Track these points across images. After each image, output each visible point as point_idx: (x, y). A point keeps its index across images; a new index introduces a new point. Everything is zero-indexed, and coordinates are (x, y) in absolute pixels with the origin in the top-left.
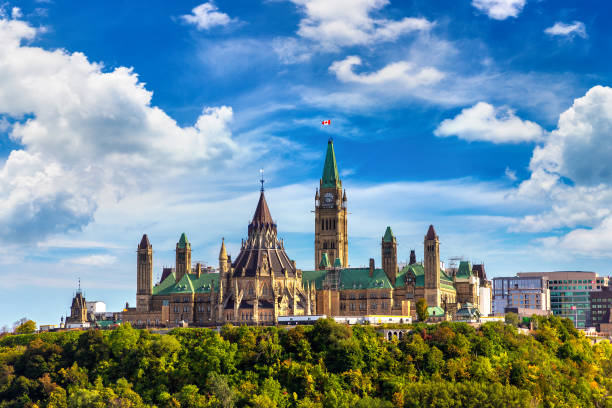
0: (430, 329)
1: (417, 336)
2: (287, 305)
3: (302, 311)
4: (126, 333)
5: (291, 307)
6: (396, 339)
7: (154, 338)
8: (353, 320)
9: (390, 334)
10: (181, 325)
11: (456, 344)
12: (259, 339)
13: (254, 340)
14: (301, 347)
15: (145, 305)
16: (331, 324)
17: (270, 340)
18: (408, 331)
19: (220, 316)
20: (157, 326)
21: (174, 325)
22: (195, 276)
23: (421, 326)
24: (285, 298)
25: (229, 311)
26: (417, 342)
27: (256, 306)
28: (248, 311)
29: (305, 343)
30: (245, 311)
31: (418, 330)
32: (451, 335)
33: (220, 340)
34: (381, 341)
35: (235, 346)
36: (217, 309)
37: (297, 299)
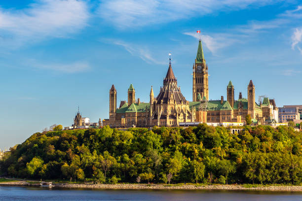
0: (253, 128)
1: (247, 132)
2: (183, 117)
3: (190, 121)
4: (107, 130)
5: (184, 118)
6: (236, 133)
7: (120, 133)
8: (215, 124)
9: (234, 130)
10: (133, 127)
11: (265, 135)
12: (171, 132)
13: (168, 133)
14: (191, 136)
15: (113, 118)
16: (206, 126)
17: (177, 133)
18: (242, 129)
19: (151, 123)
20: (121, 127)
21: (129, 127)
22: (137, 104)
23: (248, 127)
24: (182, 114)
25: (155, 120)
26: (247, 134)
27: (168, 118)
28: (164, 120)
29: (193, 135)
30: (162, 120)
31: (247, 129)
32: (263, 131)
33: (153, 133)
34: (229, 134)
35: (160, 136)
36: (149, 119)
37: (187, 115)
